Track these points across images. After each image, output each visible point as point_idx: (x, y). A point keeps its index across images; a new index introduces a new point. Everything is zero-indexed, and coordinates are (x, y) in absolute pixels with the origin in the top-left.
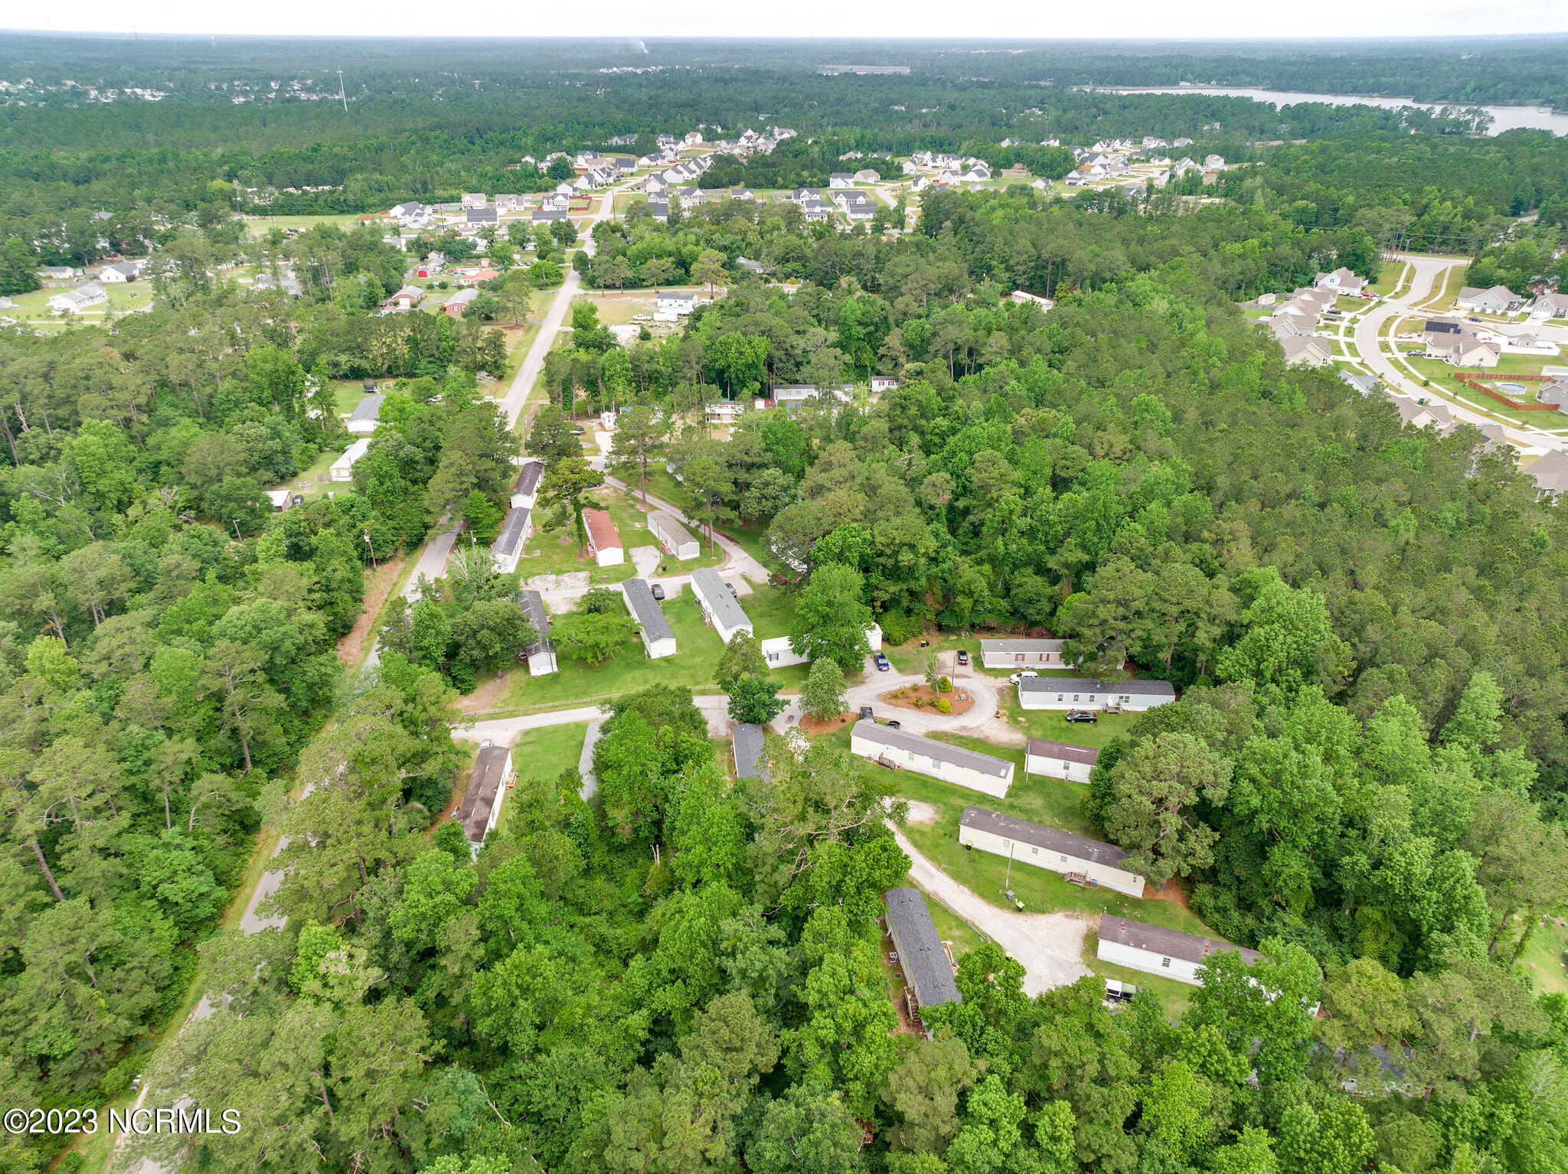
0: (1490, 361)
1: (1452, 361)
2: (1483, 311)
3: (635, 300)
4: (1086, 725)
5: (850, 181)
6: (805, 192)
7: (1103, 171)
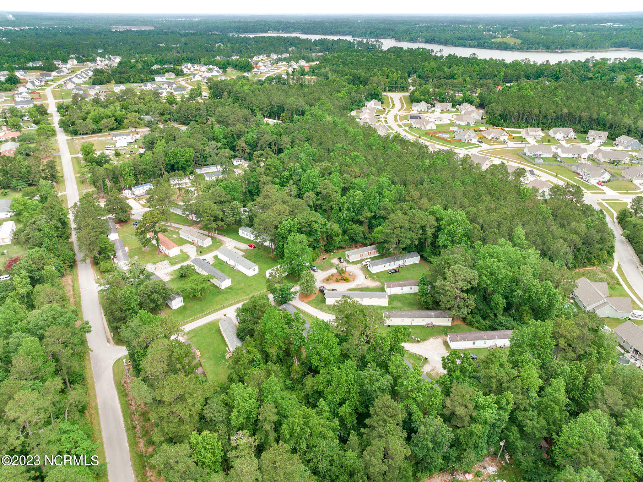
0: (434, 127)
1: (423, 129)
2: (421, 110)
3: (100, 139)
4: (396, 274)
5: (164, 78)
6: (149, 84)
7: (265, 68)
